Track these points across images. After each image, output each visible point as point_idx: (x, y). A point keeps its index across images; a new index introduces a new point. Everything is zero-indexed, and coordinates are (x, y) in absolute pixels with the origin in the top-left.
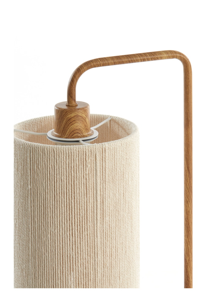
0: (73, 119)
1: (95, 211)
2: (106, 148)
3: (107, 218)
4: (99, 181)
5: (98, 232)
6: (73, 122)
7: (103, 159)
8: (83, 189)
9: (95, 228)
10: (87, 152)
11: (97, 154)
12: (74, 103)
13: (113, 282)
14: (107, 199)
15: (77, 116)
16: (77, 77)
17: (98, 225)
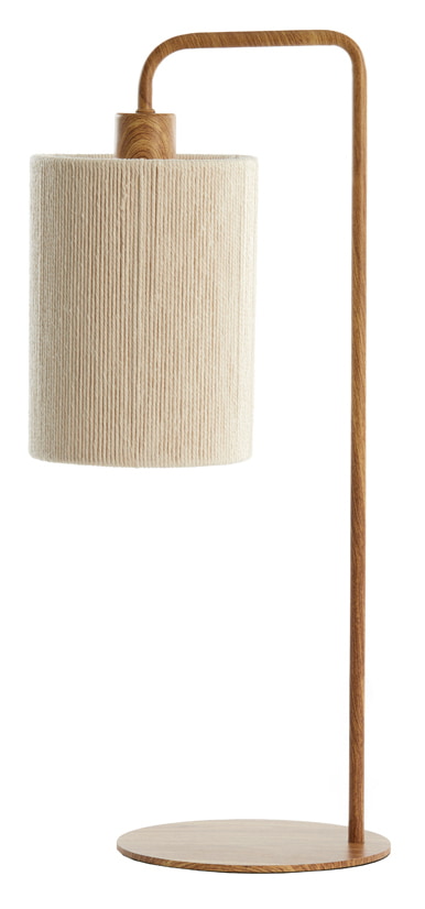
0: (137, 132)
1: (135, 280)
2: (159, 169)
3: (158, 296)
4: (143, 225)
5: (140, 319)
6: (138, 137)
7: (154, 188)
8: (115, 237)
9: (135, 310)
10: (124, 170)
11: (142, 177)
12: (148, 107)
13: (167, 416)
14: (158, 261)
15: (145, 126)
16: (154, 62)
17: (140, 305)
